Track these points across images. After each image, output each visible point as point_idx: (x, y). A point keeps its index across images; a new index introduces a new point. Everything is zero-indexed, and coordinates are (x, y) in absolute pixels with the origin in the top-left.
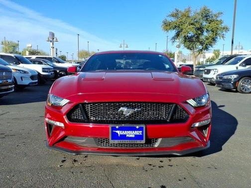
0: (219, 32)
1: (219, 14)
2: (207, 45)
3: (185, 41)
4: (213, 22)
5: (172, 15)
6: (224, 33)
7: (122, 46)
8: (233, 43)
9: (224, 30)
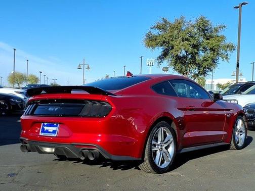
0: (222, 51)
1: (221, 27)
2: (205, 68)
3: (176, 63)
4: (212, 37)
5: (158, 27)
6: (229, 52)
7: (82, 66)
8: (238, 66)
9: (228, 49)
